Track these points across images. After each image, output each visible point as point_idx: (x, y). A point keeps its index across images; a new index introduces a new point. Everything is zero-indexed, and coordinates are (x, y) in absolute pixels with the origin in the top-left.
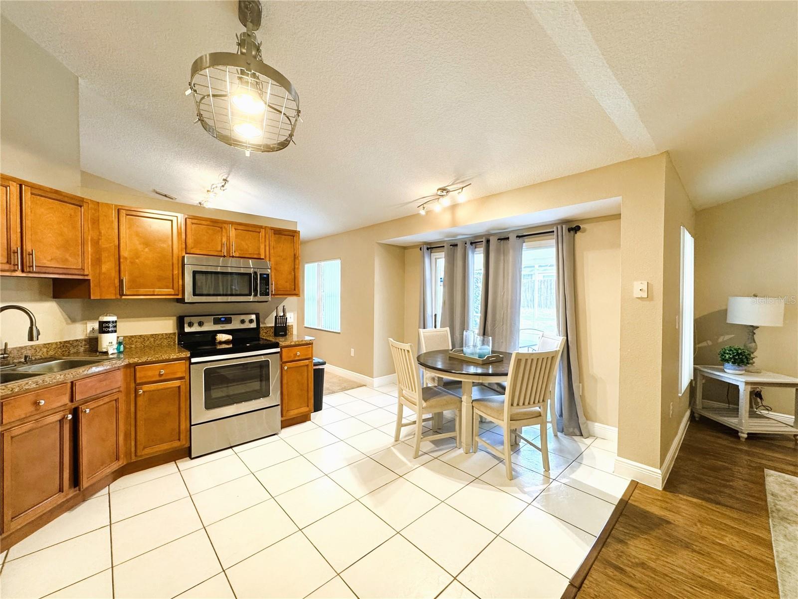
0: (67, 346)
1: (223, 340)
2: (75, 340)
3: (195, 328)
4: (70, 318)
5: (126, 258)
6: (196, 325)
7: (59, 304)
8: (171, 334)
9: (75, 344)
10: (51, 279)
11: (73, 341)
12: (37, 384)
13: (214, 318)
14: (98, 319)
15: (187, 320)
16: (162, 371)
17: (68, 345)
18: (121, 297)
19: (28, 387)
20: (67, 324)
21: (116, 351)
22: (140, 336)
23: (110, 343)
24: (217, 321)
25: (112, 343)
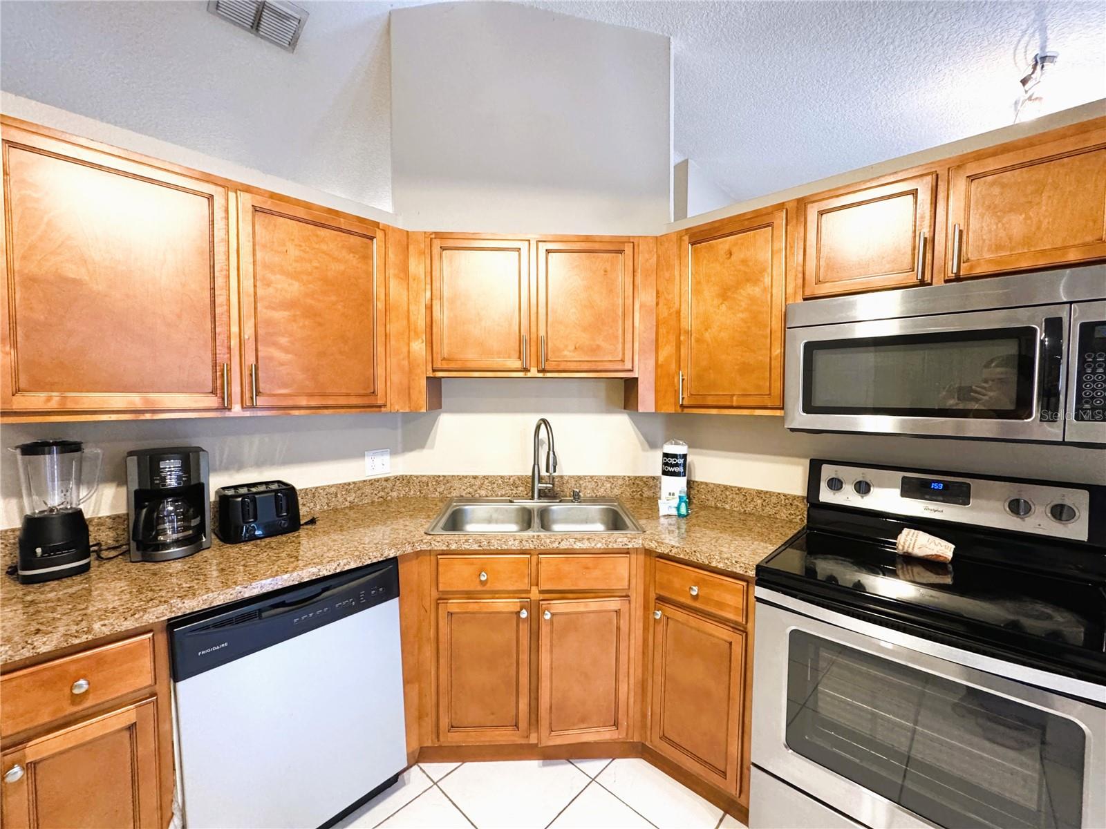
0: (638, 484)
1: (919, 552)
2: (651, 477)
3: (848, 497)
4: (648, 441)
5: (688, 333)
6: (849, 489)
7: (632, 418)
8: (794, 498)
9: (652, 483)
10: (623, 381)
11: (648, 478)
12: (480, 546)
13: (904, 478)
14: (662, 447)
15: (827, 472)
16: (695, 588)
17: (641, 483)
18: (682, 411)
19: (468, 547)
20: (644, 450)
21: (674, 512)
22: (739, 489)
23: (670, 494)
24: (911, 489)
25: (673, 494)
